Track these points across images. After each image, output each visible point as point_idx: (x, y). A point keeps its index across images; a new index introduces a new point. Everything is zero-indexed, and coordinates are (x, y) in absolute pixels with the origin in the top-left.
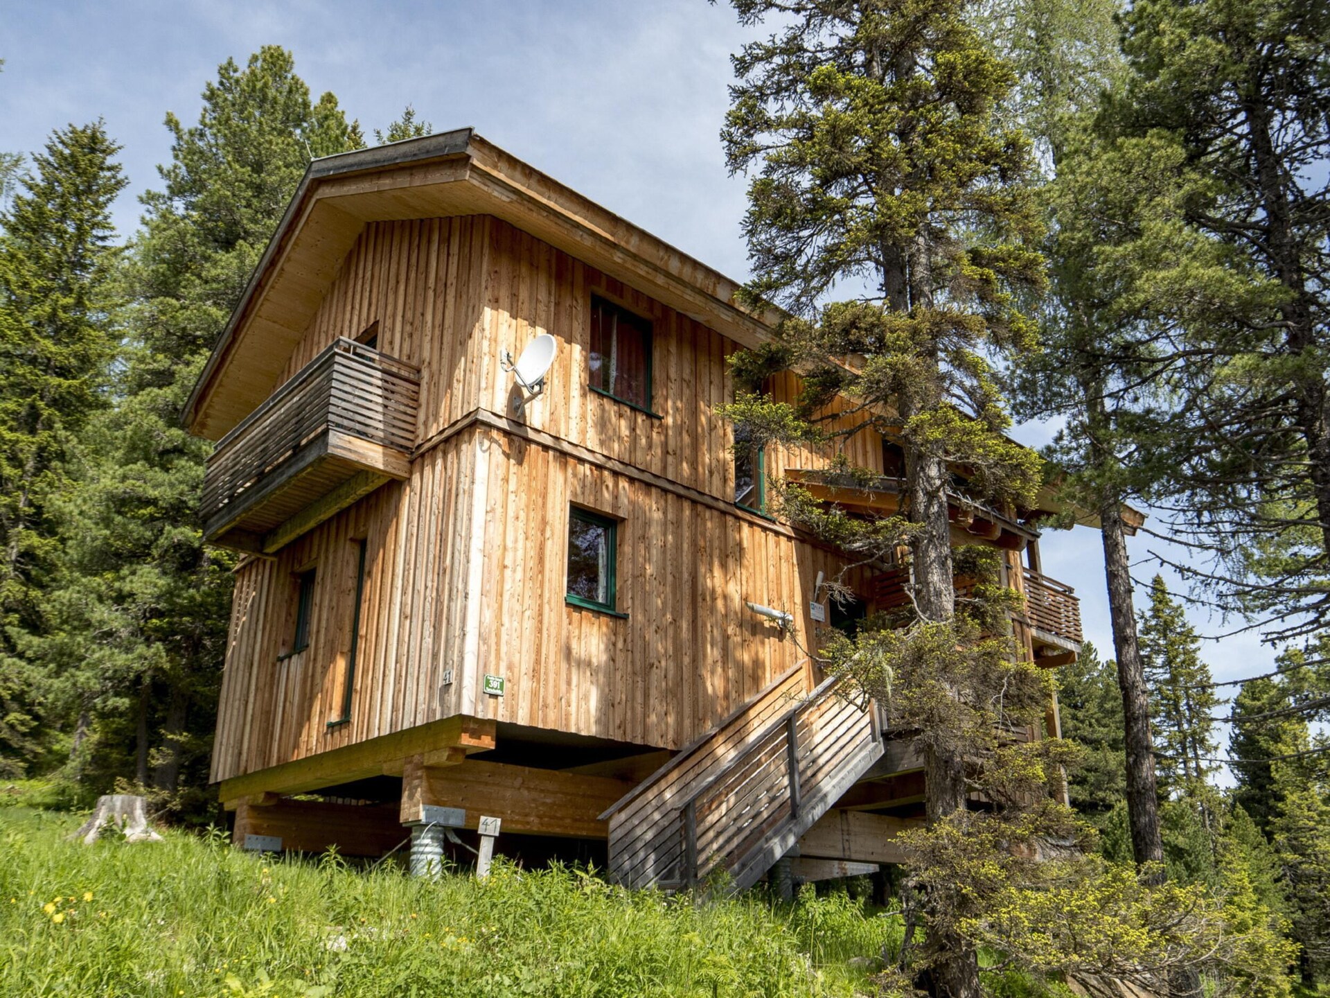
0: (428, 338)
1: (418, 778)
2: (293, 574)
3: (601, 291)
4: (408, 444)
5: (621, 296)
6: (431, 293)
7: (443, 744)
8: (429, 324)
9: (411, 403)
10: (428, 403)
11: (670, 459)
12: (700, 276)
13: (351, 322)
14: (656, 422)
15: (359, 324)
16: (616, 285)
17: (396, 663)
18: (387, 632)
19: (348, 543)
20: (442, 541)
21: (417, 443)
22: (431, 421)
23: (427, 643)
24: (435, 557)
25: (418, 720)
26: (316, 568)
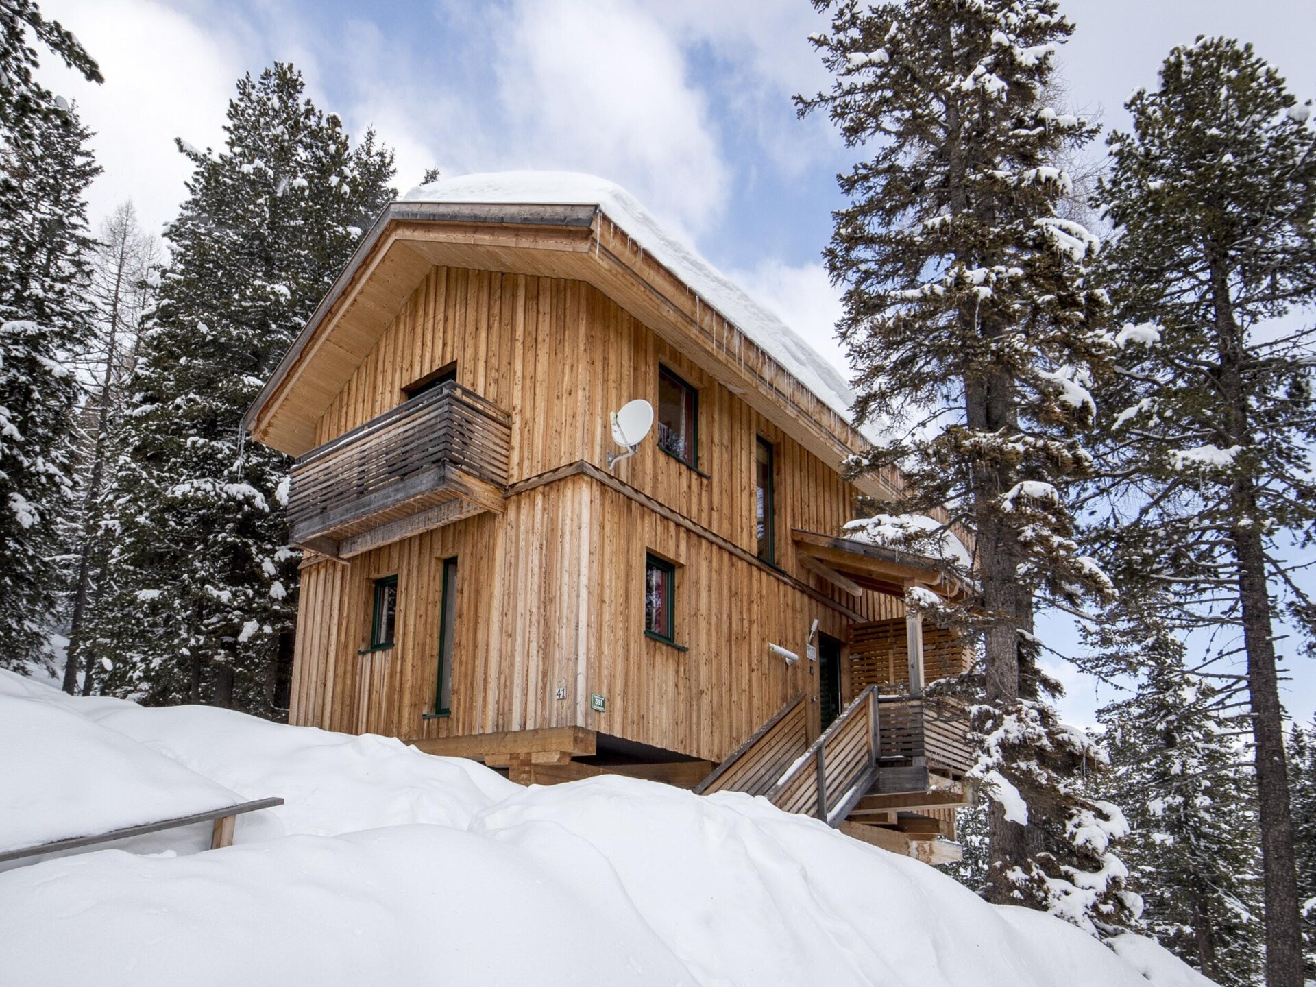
0: (519, 387)
1: (525, 772)
2: (368, 579)
3: (665, 359)
4: (503, 482)
5: (680, 366)
6: (519, 345)
7: (554, 747)
8: (519, 374)
9: (505, 445)
10: (521, 448)
11: (715, 514)
12: (752, 355)
13: (422, 357)
14: (705, 481)
15: (432, 361)
16: (676, 356)
17: (500, 673)
18: (487, 645)
19: (434, 561)
20: (547, 574)
21: (511, 482)
22: (526, 464)
23: (535, 662)
24: (540, 587)
25: (530, 726)
26: (395, 577)
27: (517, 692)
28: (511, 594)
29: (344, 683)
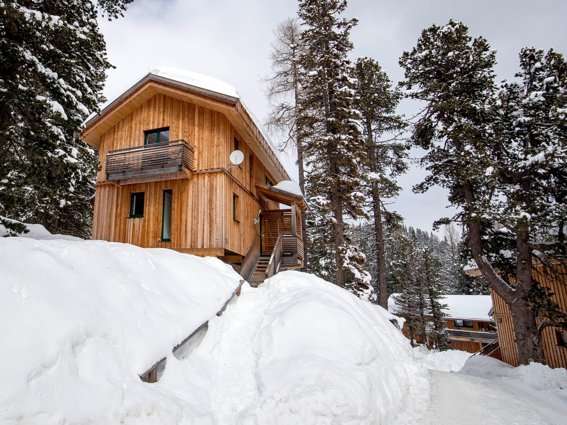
0: (197, 140)
2: (130, 192)
4: (192, 169)
6: (196, 127)
7: (212, 254)
8: (197, 136)
9: (193, 158)
10: (198, 160)
13: (153, 122)
14: (242, 170)
15: (158, 124)
17: (192, 229)
18: (186, 220)
19: (161, 190)
20: (211, 201)
21: (195, 170)
22: (200, 165)
23: (207, 227)
24: (207, 204)
25: (205, 247)
26: (143, 193)
27: (200, 236)
28: (196, 206)
29: (120, 227)
